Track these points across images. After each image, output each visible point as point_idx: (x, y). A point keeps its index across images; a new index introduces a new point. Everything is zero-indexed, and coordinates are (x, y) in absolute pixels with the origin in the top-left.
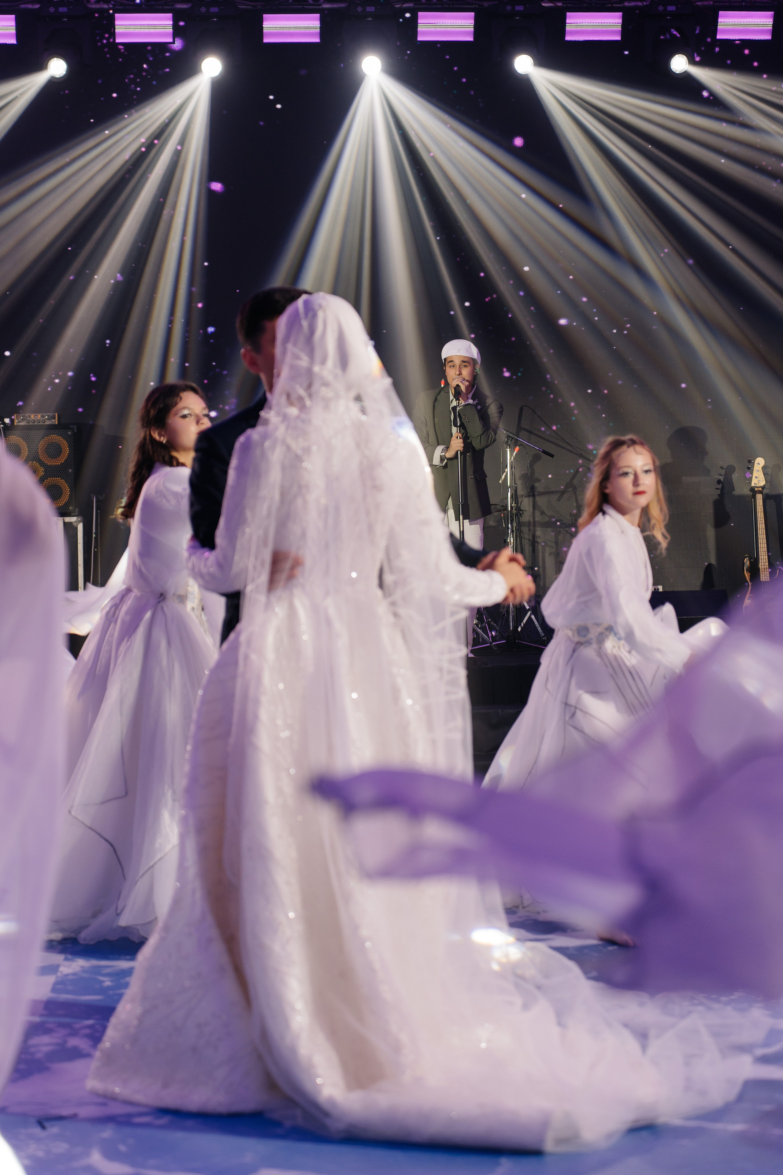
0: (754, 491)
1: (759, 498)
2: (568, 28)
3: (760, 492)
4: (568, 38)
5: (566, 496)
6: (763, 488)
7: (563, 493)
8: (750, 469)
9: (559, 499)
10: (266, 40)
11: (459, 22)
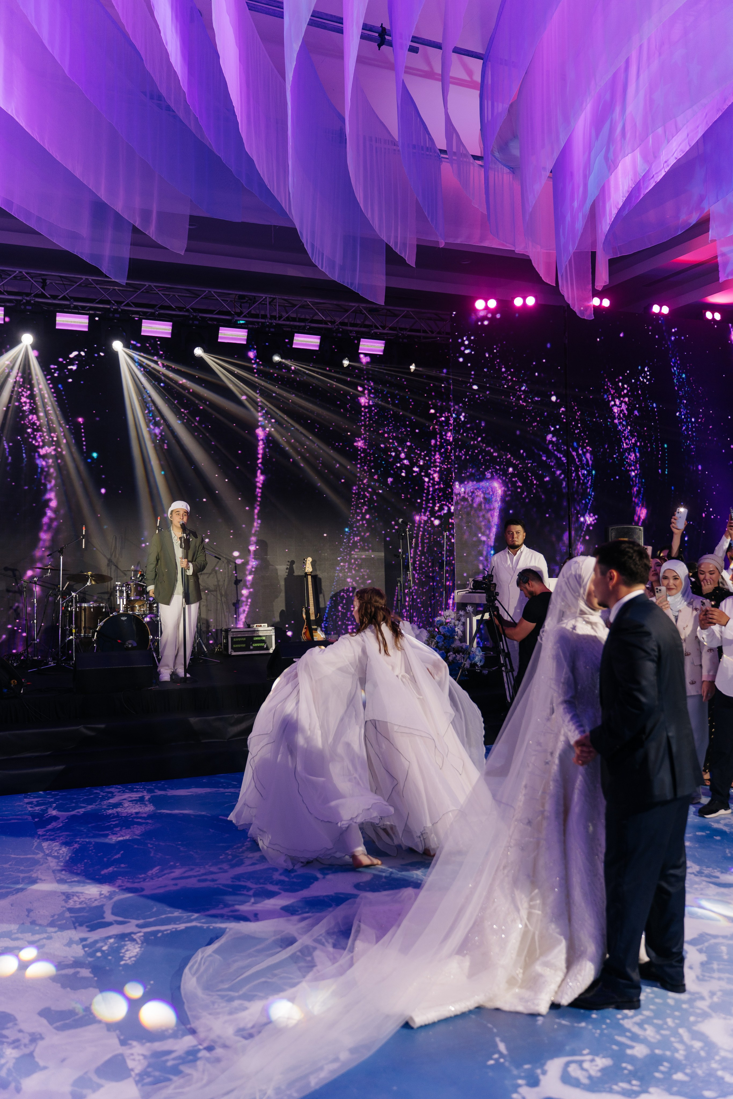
0: (306, 575)
1: (309, 577)
2: (220, 335)
3: (310, 575)
4: (219, 340)
5: (212, 575)
6: (311, 572)
7: (210, 574)
8: (304, 563)
9: (208, 577)
10: (57, 327)
11: (164, 327)
